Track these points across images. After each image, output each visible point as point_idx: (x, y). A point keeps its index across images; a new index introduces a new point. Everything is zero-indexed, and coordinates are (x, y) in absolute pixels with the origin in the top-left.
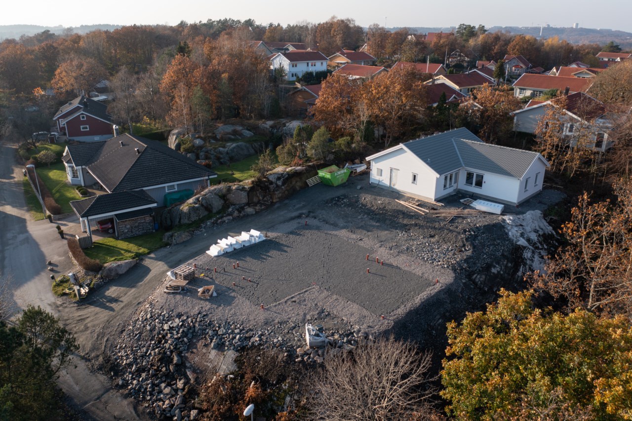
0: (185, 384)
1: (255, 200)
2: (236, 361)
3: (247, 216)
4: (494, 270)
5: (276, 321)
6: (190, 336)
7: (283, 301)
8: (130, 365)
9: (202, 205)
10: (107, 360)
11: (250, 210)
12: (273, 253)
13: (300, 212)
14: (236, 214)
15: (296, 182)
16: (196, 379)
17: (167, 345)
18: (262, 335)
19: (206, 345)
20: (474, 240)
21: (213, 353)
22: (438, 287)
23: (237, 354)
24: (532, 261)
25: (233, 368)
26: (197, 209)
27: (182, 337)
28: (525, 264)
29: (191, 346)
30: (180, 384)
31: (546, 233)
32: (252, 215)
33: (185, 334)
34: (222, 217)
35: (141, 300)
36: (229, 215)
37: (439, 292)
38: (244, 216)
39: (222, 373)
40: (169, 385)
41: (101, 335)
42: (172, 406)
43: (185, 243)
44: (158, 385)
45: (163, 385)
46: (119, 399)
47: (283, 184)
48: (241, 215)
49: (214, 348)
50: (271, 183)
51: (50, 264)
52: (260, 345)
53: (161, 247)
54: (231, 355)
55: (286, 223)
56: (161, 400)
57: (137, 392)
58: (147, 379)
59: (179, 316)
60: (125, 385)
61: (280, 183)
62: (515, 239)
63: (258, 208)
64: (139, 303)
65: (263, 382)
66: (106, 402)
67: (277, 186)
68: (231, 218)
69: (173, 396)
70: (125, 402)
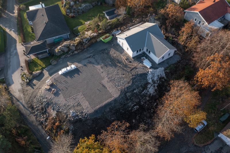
0: (46, 116)
1: (78, 48)
2: (56, 114)
3: (75, 54)
4: (135, 91)
5: (67, 105)
6: (48, 104)
7: (71, 98)
8: (36, 108)
9: (61, 50)
10: (31, 105)
11: (76, 52)
12: (76, 75)
13: (91, 55)
14: (71, 54)
15: (93, 40)
16: (48, 116)
17: (43, 106)
18: (62, 109)
19: (51, 108)
20: (134, 80)
21: (52, 110)
22: (112, 99)
23: (57, 113)
24: (150, 88)
25: (55, 116)
26: (60, 52)
27: (46, 104)
28: (147, 89)
29: (48, 107)
30: (45, 116)
31: (162, 76)
32: (77, 54)
33: (47, 104)
34: (67, 55)
35: (41, 87)
36: (69, 54)
37: (112, 101)
38: (74, 54)
39: (53, 116)
40: (43, 115)
41: (31, 97)
42: (43, 120)
43: (55, 65)
44: (41, 115)
45: (42, 115)
46: (33, 116)
47: (88, 42)
48: (73, 54)
49: (52, 109)
50: (84, 43)
51: (21, 67)
52: (61, 112)
53: (49, 65)
54: (55, 112)
55: (85, 60)
56: (41, 118)
57: (37, 115)
58: (39, 113)
59: (46, 98)
60: (34, 113)
61: (87, 42)
62: (148, 79)
63: (79, 51)
64: (40, 88)
65: (60, 121)
66: (30, 117)
67: (86, 43)
68: (70, 55)
69: (43, 118)
70: (34, 117)
